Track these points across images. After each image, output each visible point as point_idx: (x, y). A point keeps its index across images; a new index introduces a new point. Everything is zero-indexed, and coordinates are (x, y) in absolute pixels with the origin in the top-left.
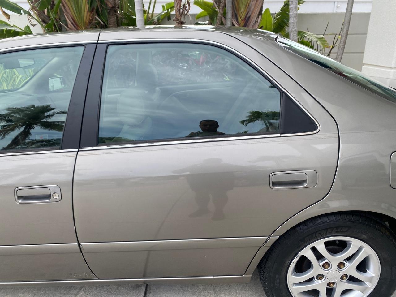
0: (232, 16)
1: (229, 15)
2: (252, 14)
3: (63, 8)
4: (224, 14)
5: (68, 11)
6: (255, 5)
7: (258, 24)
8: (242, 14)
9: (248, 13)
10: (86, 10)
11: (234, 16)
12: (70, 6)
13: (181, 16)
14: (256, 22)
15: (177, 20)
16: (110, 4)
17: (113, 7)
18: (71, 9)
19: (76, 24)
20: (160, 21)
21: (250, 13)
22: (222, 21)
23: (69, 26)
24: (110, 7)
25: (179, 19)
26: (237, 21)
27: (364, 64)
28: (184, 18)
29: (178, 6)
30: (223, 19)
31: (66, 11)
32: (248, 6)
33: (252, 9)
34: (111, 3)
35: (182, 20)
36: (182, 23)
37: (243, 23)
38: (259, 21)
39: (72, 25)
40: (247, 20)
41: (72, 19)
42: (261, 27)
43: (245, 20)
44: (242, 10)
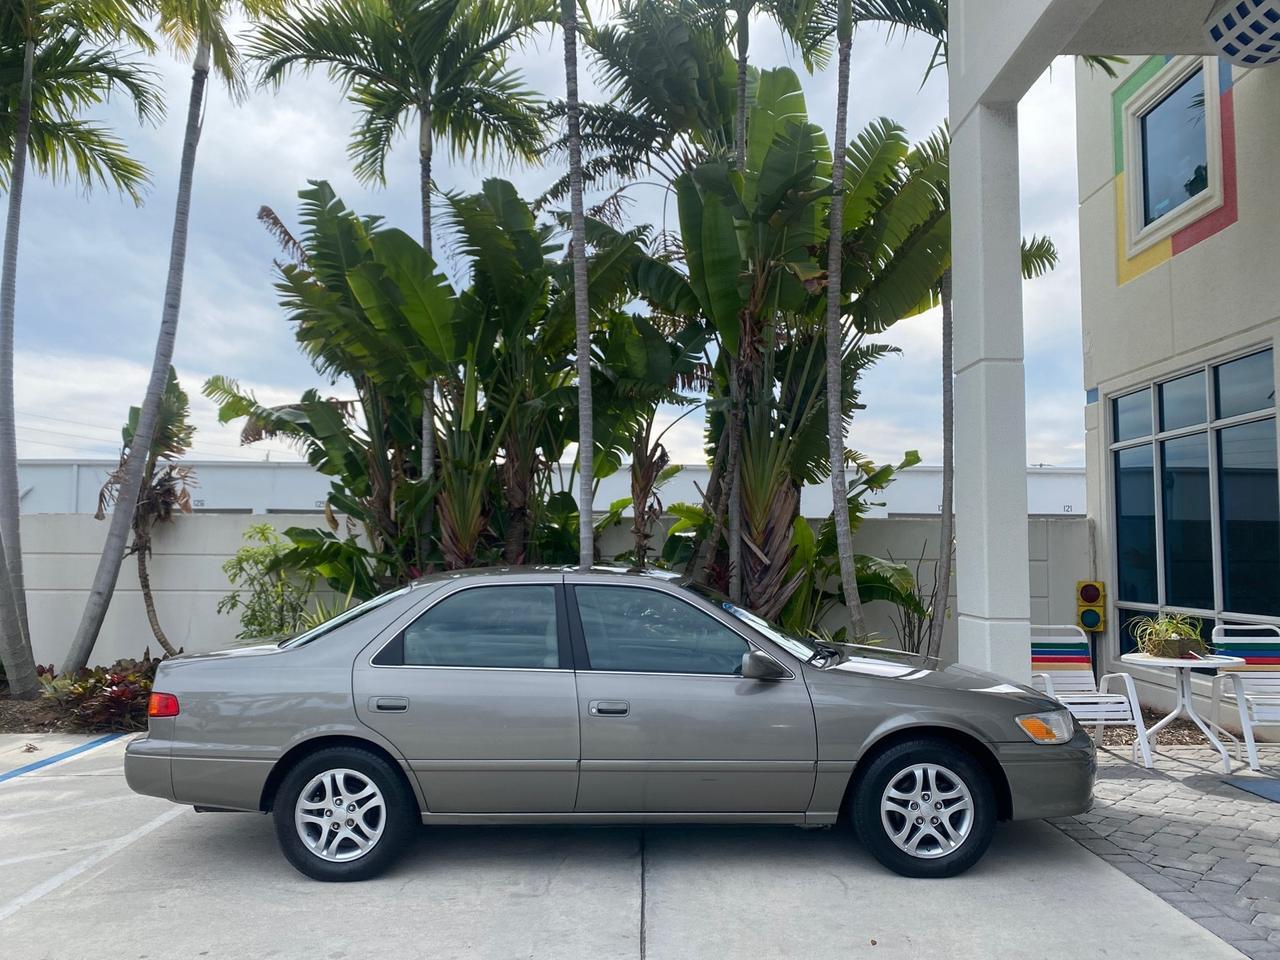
0: (741, 525)
1: (735, 524)
2: (777, 523)
4: (726, 524)
5: (448, 517)
6: (782, 508)
7: (788, 541)
8: (759, 522)
9: (768, 524)
10: (477, 515)
11: (744, 524)
12: (451, 508)
13: (645, 525)
14: (785, 537)
15: (637, 531)
16: (515, 503)
17: (520, 509)
18: (452, 513)
19: (457, 539)
20: (600, 530)
21: (773, 522)
22: (721, 534)
23: (444, 542)
25: (642, 529)
26: (751, 536)
27: (960, 614)
28: (651, 528)
29: (642, 506)
30: (724, 531)
31: (444, 517)
32: (768, 509)
33: (776, 514)
34: (517, 501)
35: (647, 531)
36: (647, 537)
37: (760, 540)
38: (790, 536)
39: (448, 539)
40: (769, 533)
41: (452, 531)
42: (796, 547)
43: (764, 531)
44: (758, 517)
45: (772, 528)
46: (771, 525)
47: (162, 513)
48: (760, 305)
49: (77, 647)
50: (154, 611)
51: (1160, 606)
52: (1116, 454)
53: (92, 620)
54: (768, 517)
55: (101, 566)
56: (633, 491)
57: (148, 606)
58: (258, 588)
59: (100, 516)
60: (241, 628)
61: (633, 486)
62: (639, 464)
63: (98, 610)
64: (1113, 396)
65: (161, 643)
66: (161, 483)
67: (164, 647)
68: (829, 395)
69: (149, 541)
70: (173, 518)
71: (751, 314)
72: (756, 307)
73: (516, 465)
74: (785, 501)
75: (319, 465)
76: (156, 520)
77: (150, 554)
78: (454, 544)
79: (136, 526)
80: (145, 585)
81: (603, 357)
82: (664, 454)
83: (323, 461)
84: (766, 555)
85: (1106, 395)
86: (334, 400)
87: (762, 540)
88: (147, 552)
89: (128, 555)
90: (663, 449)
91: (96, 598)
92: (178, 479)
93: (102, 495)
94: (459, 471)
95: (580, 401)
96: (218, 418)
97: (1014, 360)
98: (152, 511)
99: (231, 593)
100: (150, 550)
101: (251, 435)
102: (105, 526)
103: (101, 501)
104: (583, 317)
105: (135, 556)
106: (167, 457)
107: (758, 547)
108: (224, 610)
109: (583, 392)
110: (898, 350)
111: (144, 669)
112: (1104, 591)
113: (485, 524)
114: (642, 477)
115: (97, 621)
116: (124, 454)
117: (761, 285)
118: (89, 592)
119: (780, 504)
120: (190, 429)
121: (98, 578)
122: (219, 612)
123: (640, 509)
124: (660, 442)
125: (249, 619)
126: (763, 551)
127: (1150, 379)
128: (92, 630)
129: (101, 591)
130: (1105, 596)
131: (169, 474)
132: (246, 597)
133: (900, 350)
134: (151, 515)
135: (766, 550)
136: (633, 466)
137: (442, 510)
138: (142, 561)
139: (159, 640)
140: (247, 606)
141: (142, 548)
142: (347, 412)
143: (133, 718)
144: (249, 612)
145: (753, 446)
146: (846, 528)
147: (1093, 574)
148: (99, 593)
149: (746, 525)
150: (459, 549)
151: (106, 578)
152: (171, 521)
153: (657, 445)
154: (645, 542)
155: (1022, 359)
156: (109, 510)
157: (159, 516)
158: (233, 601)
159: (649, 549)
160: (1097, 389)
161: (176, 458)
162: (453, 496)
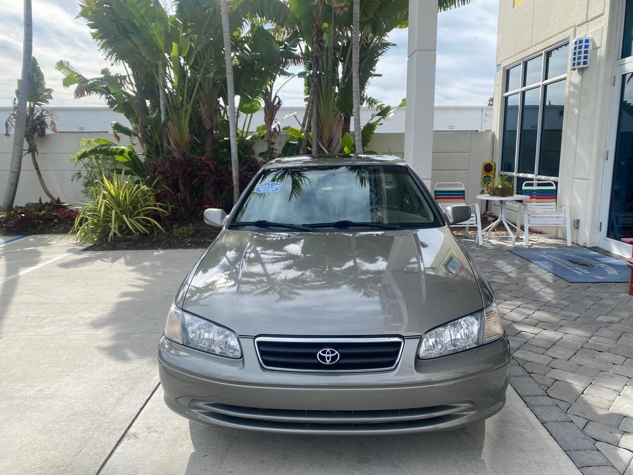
0: (317, 136)
1: (314, 136)
2: (334, 136)
3: (168, 131)
5: (172, 134)
6: (337, 128)
8: (326, 135)
9: (330, 136)
10: (187, 133)
12: (173, 128)
13: (271, 137)
14: (338, 142)
15: (269, 141)
16: (207, 127)
17: (210, 130)
18: (174, 131)
19: (178, 145)
20: (254, 140)
21: (332, 135)
23: (172, 146)
24: (207, 129)
25: (270, 139)
26: (322, 143)
28: (275, 139)
29: (269, 128)
31: (170, 134)
32: (330, 129)
33: (334, 132)
34: (209, 126)
35: (273, 141)
36: (273, 144)
37: (326, 144)
39: (174, 145)
40: (330, 141)
41: (175, 140)
43: (328, 141)
44: (326, 133)
45: (332, 139)
46: (332, 137)
47: (40, 133)
48: (321, 22)
49: (7, 197)
50: (43, 180)
51: (514, 174)
52: (506, 99)
53: (12, 184)
54: (330, 134)
55: (13, 159)
56: (265, 121)
57: (39, 178)
58: (90, 169)
59: (7, 135)
60: (83, 188)
61: (265, 118)
62: (267, 106)
63: (14, 180)
64: (507, 68)
65: (48, 195)
66: (38, 118)
67: (50, 197)
68: (353, 69)
69: (36, 147)
70: (46, 136)
71: (316, 25)
72: (319, 22)
73: (206, 107)
74: (338, 125)
75: (113, 109)
76: (38, 137)
77: (37, 153)
78: (176, 147)
79: (28, 140)
80: (37, 168)
81: (250, 50)
82: (280, 101)
83: (115, 107)
85: (504, 67)
86: (119, 75)
88: (36, 152)
89: (26, 154)
90: (279, 99)
91: (12, 174)
92: (47, 116)
93: (7, 125)
94: (176, 111)
95: (227, 73)
96: (62, 85)
97: (432, 50)
98: (34, 132)
99: (77, 172)
100: (37, 151)
101: (79, 93)
102: (11, 139)
103: (7, 127)
104: (226, 29)
105: (30, 154)
106: (39, 105)
107: (326, 147)
108: (75, 180)
109: (228, 69)
110: (394, 45)
111: (39, 207)
112: (495, 166)
113: (192, 137)
114: (269, 113)
115: (15, 185)
116: (15, 103)
117: (321, 10)
118: (9, 172)
119: (335, 127)
120: (50, 91)
121: (12, 165)
122: (72, 180)
123: (269, 130)
124: (277, 95)
125: (86, 184)
126: (327, 150)
127: (521, 60)
128: (13, 190)
129: (14, 170)
130: (495, 169)
131: (41, 114)
132: (84, 173)
133: (396, 45)
134: (35, 134)
135: (329, 150)
136: (265, 108)
137: (169, 130)
138: (34, 157)
139: (47, 194)
140: (85, 178)
141: (33, 150)
142: (126, 81)
143: (32, 228)
144: (87, 181)
145: (324, 96)
146: (359, 138)
147: (491, 158)
148: (13, 172)
149: (320, 137)
150: (179, 149)
151: (15, 165)
152: (46, 137)
153: (276, 97)
154: (272, 146)
155: (435, 50)
156: (12, 132)
157: (39, 134)
158: (79, 175)
159: (274, 150)
160: (500, 64)
161: (44, 105)
162: (174, 123)
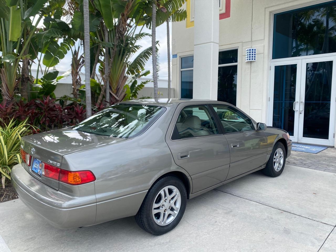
1: (108, 87)
2: (120, 86)
5: (5, 79)
6: (122, 82)
8: (115, 86)
9: (117, 87)
12: (6, 76)
14: (123, 91)
16: (26, 75)
19: (8, 89)
24: (25, 77)
26: (112, 90)
32: (118, 82)
33: (120, 84)
37: (115, 92)
38: (125, 91)
40: (118, 90)
41: (6, 85)
42: (126, 94)
43: (116, 89)
44: (114, 84)
45: (119, 88)
46: (118, 87)
52: (181, 71)
54: (118, 85)
61: (72, 71)
62: (75, 63)
64: (182, 57)
74: (123, 80)
78: (7, 92)
82: (84, 61)
84: (117, 96)
85: (180, 56)
87: (116, 92)
107: (115, 94)
119: (121, 81)
126: (116, 95)
149: (110, 87)
153: (82, 57)
160: (177, 55)
162: (6, 70)
